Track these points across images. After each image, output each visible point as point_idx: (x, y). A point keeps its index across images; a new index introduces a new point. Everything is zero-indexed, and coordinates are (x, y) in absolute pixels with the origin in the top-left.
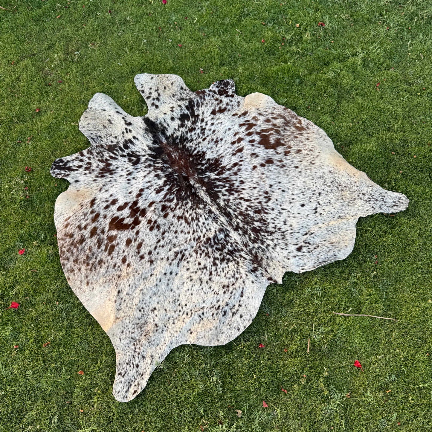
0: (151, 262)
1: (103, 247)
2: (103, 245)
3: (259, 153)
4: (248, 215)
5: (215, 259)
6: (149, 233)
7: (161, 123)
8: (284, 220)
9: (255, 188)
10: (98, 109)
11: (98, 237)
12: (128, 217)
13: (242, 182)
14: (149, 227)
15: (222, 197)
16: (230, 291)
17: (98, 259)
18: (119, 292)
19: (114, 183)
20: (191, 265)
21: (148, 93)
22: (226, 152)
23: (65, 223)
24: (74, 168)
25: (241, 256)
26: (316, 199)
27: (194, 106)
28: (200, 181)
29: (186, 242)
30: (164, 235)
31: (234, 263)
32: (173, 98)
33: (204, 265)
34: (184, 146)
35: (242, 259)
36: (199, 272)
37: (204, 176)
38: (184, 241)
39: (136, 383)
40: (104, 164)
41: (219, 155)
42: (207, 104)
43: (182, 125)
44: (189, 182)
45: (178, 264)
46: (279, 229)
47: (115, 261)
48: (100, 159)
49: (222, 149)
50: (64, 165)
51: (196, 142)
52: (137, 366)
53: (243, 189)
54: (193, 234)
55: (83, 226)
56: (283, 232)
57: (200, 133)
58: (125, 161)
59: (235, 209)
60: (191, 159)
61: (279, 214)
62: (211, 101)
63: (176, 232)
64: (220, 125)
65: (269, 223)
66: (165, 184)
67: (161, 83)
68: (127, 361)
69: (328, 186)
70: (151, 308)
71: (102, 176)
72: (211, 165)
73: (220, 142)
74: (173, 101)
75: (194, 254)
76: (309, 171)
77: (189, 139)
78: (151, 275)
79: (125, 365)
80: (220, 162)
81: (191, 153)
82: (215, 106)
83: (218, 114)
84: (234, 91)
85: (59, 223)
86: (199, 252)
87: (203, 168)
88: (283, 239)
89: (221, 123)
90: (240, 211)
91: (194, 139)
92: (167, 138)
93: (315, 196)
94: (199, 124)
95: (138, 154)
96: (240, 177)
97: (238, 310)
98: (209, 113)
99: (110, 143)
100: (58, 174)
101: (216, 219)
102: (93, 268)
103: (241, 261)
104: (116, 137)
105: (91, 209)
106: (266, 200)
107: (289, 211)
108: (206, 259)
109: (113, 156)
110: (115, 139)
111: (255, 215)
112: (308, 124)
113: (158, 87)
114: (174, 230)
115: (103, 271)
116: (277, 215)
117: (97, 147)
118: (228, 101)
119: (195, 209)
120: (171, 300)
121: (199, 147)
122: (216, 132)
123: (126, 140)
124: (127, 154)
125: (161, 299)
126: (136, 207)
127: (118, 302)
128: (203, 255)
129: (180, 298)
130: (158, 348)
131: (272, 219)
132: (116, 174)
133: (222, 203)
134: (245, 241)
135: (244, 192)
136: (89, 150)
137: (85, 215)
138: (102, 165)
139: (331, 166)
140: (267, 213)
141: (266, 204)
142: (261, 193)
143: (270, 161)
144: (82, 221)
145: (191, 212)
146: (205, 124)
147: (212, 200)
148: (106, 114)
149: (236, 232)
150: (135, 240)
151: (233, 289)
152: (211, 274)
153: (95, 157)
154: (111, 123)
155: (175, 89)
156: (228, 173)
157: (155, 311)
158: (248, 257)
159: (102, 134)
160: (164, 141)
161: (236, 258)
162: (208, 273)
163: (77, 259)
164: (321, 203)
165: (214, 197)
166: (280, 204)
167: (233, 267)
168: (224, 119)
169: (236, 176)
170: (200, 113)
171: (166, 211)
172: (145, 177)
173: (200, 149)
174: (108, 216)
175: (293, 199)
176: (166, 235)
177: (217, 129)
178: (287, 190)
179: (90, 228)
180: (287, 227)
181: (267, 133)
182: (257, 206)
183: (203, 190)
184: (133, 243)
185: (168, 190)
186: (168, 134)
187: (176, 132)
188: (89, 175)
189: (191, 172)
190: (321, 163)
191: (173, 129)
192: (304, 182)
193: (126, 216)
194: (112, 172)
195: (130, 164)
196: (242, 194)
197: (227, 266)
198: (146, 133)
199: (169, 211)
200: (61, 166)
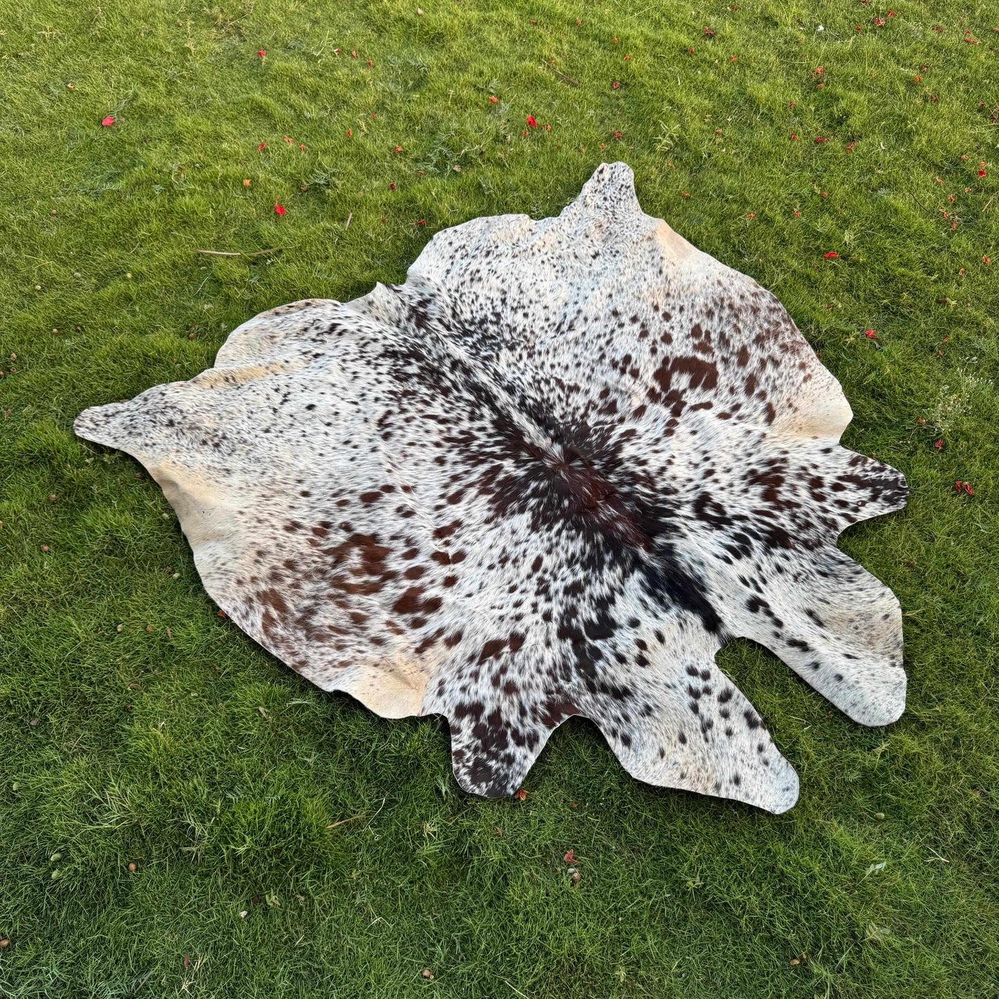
0: (615, 313)
1: (714, 336)
2: (717, 340)
3: (393, 518)
4: (430, 387)
5: (497, 323)
6: (630, 352)
7: (667, 609)
8: (357, 381)
9: (411, 444)
10: (869, 661)
11: (731, 349)
12: (684, 391)
13: (440, 461)
14: (633, 362)
15: (486, 423)
16: (469, 272)
17: (716, 318)
18: (661, 272)
19: (739, 452)
20: (542, 314)
21: (733, 717)
22: (479, 534)
23: (808, 371)
24: (851, 485)
25: (448, 328)
26: (279, 421)
27: (578, 667)
28: (537, 453)
29: (555, 350)
30: (600, 354)
31: (462, 318)
32: (650, 704)
33: (516, 312)
34: (588, 538)
35: (445, 321)
36: (525, 302)
37: (530, 465)
38: (560, 351)
39: (603, 183)
40: (781, 498)
41: (497, 526)
42: (539, 671)
43: (604, 604)
44: (564, 448)
45: (565, 317)
46: (369, 363)
47: (685, 317)
48: (796, 510)
49: (488, 541)
50: (880, 491)
51: (558, 555)
52: (605, 199)
53: (438, 445)
54: (543, 363)
55: (769, 366)
56: (362, 357)
57: (552, 582)
58: (732, 507)
59: (458, 401)
60: (566, 503)
61: (365, 391)
62: (527, 678)
63: (578, 365)
64: (498, 603)
65: (389, 373)
66: (618, 447)
67: (700, 755)
68: (622, 202)
69: (245, 441)
70: (600, 258)
71: (771, 462)
72: (515, 497)
73: (496, 561)
74: (648, 691)
75: (537, 331)
76: (278, 477)
77: (578, 567)
78: (610, 296)
79: (624, 197)
80: (494, 506)
81: (569, 524)
82: (512, 660)
83: (504, 636)
84: (454, 737)
85: (822, 374)
86: (528, 334)
87: (533, 485)
88: (365, 345)
89: (493, 608)
90: (447, 396)
91: (565, 568)
92: (638, 563)
93: (278, 428)
94: (557, 610)
95: (704, 523)
96: (443, 472)
97: (457, 251)
98: (530, 640)
99: (789, 553)
100: (882, 470)
101: (497, 377)
102: (719, 303)
103: (448, 318)
104: (780, 570)
105: (768, 399)
106: (391, 419)
107: (343, 399)
108: (515, 322)
109: (767, 519)
110: (780, 563)
111: (417, 387)
112: (246, 616)
113: (707, 740)
114: (581, 369)
115: (700, 301)
116: (369, 390)
117: (819, 544)
118: (473, 688)
119: (543, 400)
120: (570, 271)
121: (549, 539)
122: (507, 588)
123: (749, 556)
124: (732, 524)
125: (586, 270)
126: (672, 406)
127: (657, 259)
128: (519, 329)
129: (554, 274)
130: (579, 216)
131: (380, 382)
132: (743, 474)
133: (486, 410)
134: (439, 346)
135: (437, 438)
136: (836, 529)
137: (774, 388)
138: (785, 494)
139: (222, 486)
140: (391, 392)
141: (391, 408)
142: (400, 432)
143: (369, 499)
144: (777, 376)
145: (552, 395)
146: (539, 608)
147: (509, 416)
148: (838, 644)
149: (457, 357)
150: (655, 342)
151: (463, 275)
152: (503, 301)
153: (812, 514)
154: (810, 613)
155: (649, 736)
156: (474, 477)
157: (593, 254)
158: (434, 324)
159: (822, 582)
160: (642, 553)
161: (458, 325)
162: (509, 301)
163: (754, 313)
164: (271, 411)
165: (503, 423)
166: (360, 415)
167: (463, 309)
168: (484, 620)
169: (453, 473)
170: (556, 644)
171: (606, 403)
172: (670, 462)
173: (545, 536)
174: (726, 392)
175: (329, 424)
176: (596, 356)
177: (504, 595)
178: (340, 446)
179: (753, 363)
180: (352, 367)
181: (366, 582)
182: (410, 404)
183: (530, 437)
184: (658, 338)
185: (609, 437)
186: (638, 575)
187: (618, 583)
188: (805, 464)
189: (562, 473)
190: (243, 496)
191: (627, 593)
192: (296, 456)
193: (689, 392)
194: (754, 478)
195: (716, 499)
196: (441, 432)
197: (475, 314)
198: (700, 578)
199: (600, 403)
200: (886, 489)
